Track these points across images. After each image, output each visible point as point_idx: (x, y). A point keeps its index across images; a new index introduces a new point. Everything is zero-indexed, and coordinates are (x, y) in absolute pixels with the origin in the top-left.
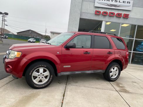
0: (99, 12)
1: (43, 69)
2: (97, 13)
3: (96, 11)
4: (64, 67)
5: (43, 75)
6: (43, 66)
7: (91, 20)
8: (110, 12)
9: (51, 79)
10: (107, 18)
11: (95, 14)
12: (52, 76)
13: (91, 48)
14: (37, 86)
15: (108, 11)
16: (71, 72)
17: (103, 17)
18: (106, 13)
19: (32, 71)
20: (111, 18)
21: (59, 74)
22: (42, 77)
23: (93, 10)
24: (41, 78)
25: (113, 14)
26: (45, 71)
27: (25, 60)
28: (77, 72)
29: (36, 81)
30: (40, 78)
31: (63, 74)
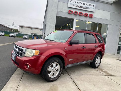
0: (72, 12)
1: (55, 64)
2: (70, 13)
3: (70, 11)
4: (70, 60)
5: (56, 69)
6: (56, 61)
8: (80, 12)
9: (61, 71)
10: (78, 17)
11: (69, 13)
12: (62, 69)
13: (85, 43)
14: (52, 80)
15: (79, 12)
16: (73, 64)
17: (74, 16)
18: (77, 12)
19: (48, 67)
20: (81, 17)
21: (66, 67)
22: (55, 71)
23: (67, 10)
24: (54, 71)
25: (82, 14)
26: (56, 65)
27: (43, 57)
28: (77, 64)
29: (50, 75)
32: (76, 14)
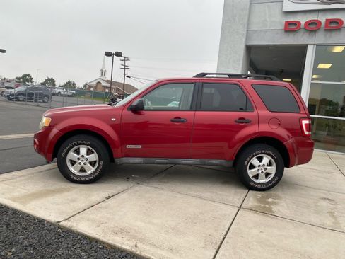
1: (86, 149)
2: (291, 27)
3: (288, 24)
4: (128, 146)
5: (87, 159)
6: (84, 142)
7: (276, 46)
8: (327, 20)
9: (101, 167)
10: (321, 38)
11: (286, 31)
12: (102, 162)
14: (75, 178)
16: (144, 158)
19: (65, 151)
20: (334, 33)
21: (118, 161)
22: (85, 164)
24: (82, 163)
25: (337, 22)
27: (55, 131)
29: (74, 170)
30: (80, 163)
31: (126, 161)
32: (313, 27)
